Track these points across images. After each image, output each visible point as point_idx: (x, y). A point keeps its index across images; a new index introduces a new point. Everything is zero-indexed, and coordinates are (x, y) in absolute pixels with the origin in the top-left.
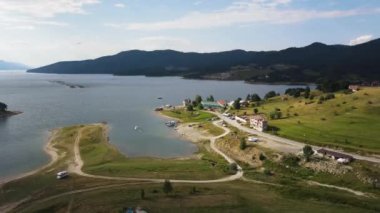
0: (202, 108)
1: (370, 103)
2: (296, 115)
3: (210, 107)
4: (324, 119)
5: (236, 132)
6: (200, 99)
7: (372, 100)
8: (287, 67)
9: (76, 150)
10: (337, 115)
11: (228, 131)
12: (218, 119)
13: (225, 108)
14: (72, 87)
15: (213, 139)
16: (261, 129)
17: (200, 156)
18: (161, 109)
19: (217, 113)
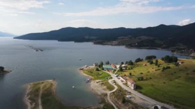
0: (103, 69)
1: (188, 74)
2: (151, 78)
3: (107, 69)
4: (164, 83)
5: (120, 89)
6: (102, 64)
7: (189, 72)
8: (147, 38)
9: (40, 101)
10: (171, 80)
11: (116, 88)
12: (112, 78)
13: (115, 70)
14: (37, 51)
15: (109, 92)
16: (133, 88)
17: (102, 106)
18: (83, 69)
19: (110, 73)
